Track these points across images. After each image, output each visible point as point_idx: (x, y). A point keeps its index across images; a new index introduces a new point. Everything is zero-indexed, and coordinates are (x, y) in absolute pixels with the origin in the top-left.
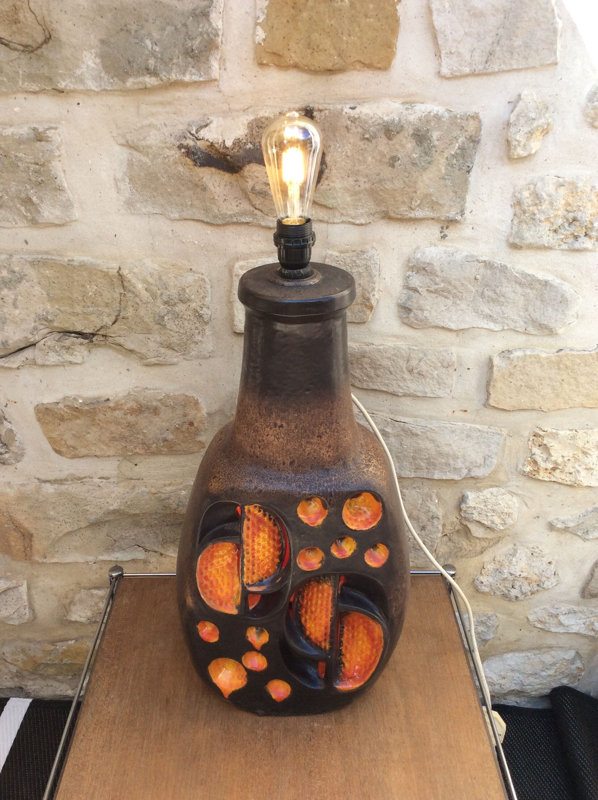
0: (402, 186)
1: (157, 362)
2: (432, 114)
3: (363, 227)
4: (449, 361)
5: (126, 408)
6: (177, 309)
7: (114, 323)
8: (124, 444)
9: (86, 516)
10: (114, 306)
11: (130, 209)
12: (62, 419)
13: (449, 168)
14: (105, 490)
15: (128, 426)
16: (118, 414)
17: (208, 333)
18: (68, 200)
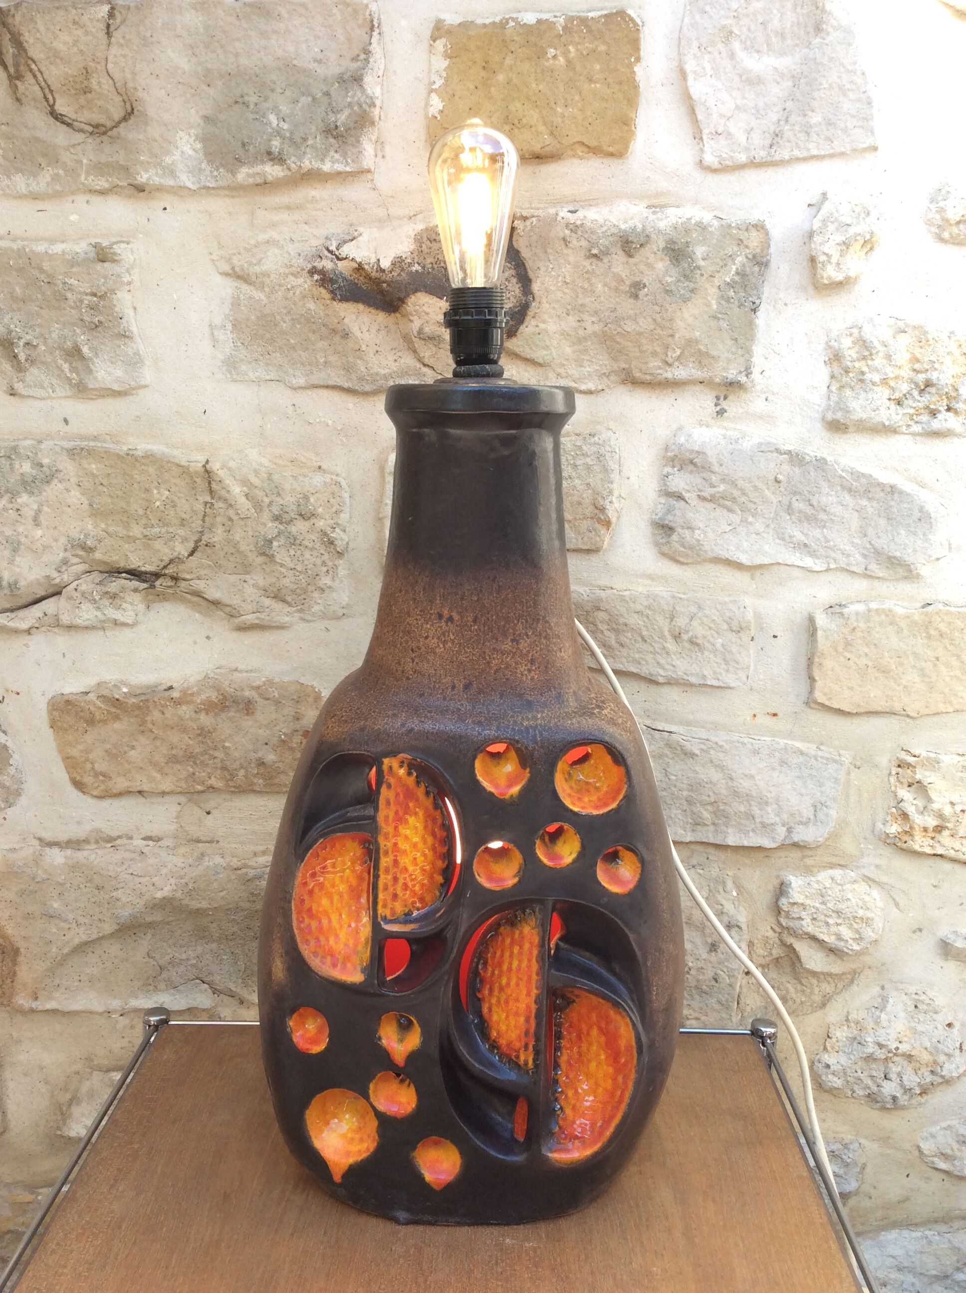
0: (652, 327)
1: (257, 622)
2: (693, 222)
3: (592, 397)
4: (741, 620)
5: (199, 701)
6: (293, 529)
7: (192, 554)
8: (191, 769)
9: (113, 911)
10: (193, 525)
11: (230, 373)
12: (91, 722)
13: (723, 302)
14: (151, 861)
15: (199, 735)
16: (185, 711)
17: (342, 572)
18: (137, 354)
